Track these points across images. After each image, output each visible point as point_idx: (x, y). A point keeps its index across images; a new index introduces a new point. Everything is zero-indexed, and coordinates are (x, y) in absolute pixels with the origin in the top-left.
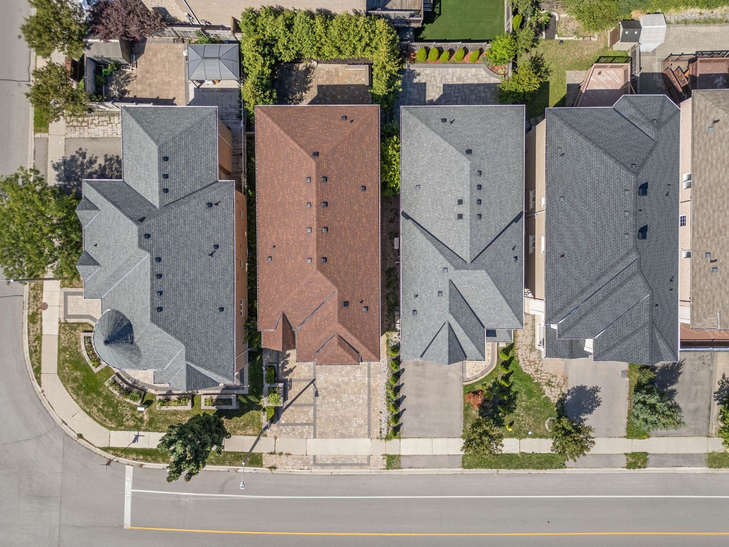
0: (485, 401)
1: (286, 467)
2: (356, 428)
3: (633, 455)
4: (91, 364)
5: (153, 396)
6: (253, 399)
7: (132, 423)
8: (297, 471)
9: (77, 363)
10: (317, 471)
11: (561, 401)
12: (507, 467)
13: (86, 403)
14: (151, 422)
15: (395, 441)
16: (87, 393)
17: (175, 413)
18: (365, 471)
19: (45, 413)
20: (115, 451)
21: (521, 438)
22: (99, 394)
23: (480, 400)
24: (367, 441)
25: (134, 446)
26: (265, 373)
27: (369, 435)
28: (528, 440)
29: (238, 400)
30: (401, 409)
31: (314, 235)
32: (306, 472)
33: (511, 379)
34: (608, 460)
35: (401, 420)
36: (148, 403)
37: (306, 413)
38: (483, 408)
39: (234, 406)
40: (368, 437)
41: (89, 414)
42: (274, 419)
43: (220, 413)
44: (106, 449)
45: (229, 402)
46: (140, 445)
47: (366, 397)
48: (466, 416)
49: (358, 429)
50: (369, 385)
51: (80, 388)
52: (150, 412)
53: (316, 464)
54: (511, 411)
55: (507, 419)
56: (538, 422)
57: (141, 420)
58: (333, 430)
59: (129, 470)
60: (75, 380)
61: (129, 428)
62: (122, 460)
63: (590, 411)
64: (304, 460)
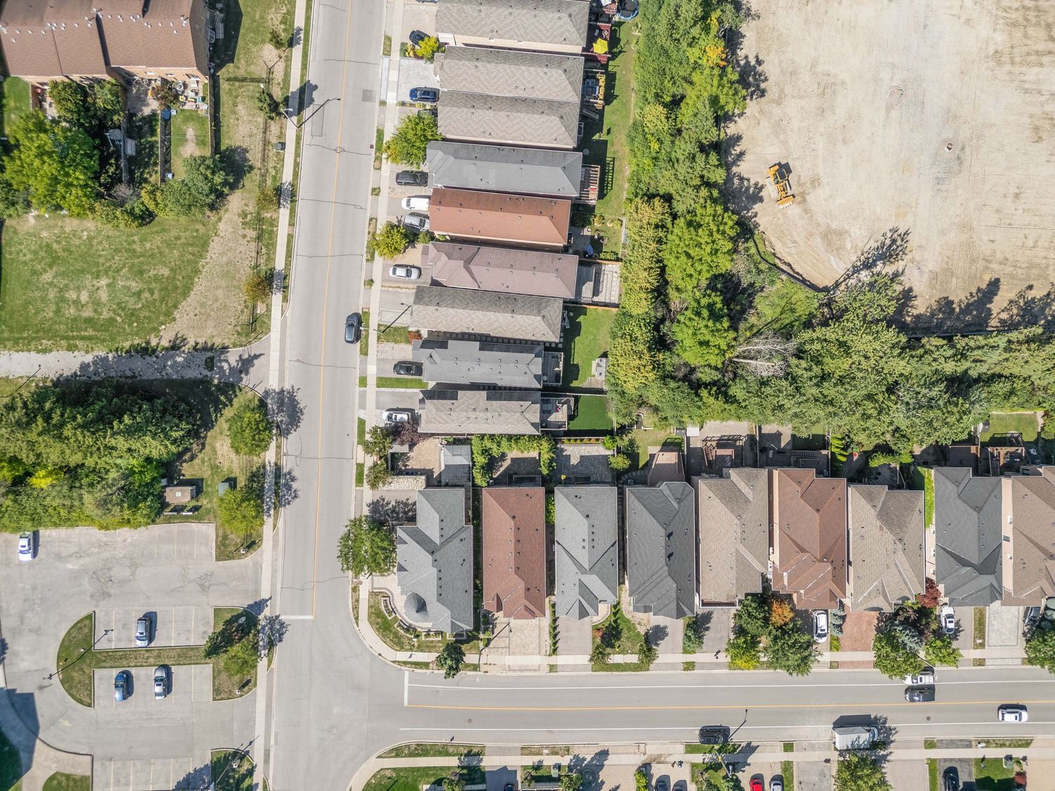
0: (604, 634)
1: (493, 672)
2: (532, 649)
3: (687, 663)
4: (387, 615)
5: (420, 632)
6: (475, 633)
7: (408, 647)
8: (500, 674)
9: (379, 614)
10: (511, 674)
11: (646, 634)
12: (617, 671)
13: (384, 636)
14: (419, 647)
15: (554, 656)
16: (384, 631)
17: (432, 642)
18: (537, 674)
19: (360, 642)
20: (399, 663)
21: (624, 654)
22: (391, 631)
23: (601, 633)
24: (538, 657)
25: (409, 660)
26: (482, 620)
27: (540, 653)
28: (629, 655)
29: (467, 634)
30: (557, 639)
31: (513, 557)
32: (504, 674)
33: (619, 621)
34: (672, 666)
35: (557, 645)
36: (417, 636)
37: (505, 641)
38: (602, 637)
39: (465, 638)
40: (539, 655)
41: (385, 642)
42: (487, 645)
43: (457, 641)
44: (394, 662)
45: (462, 635)
46: (413, 659)
47: (538, 632)
48: (593, 643)
50: (539, 626)
51: (380, 628)
52: (418, 641)
53: (510, 670)
54: (619, 639)
55: (617, 644)
56: (634, 645)
57: (413, 646)
58: (520, 651)
59: (407, 674)
60: (377, 623)
61: (407, 650)
62: (403, 668)
63: (663, 639)
64: (503, 667)
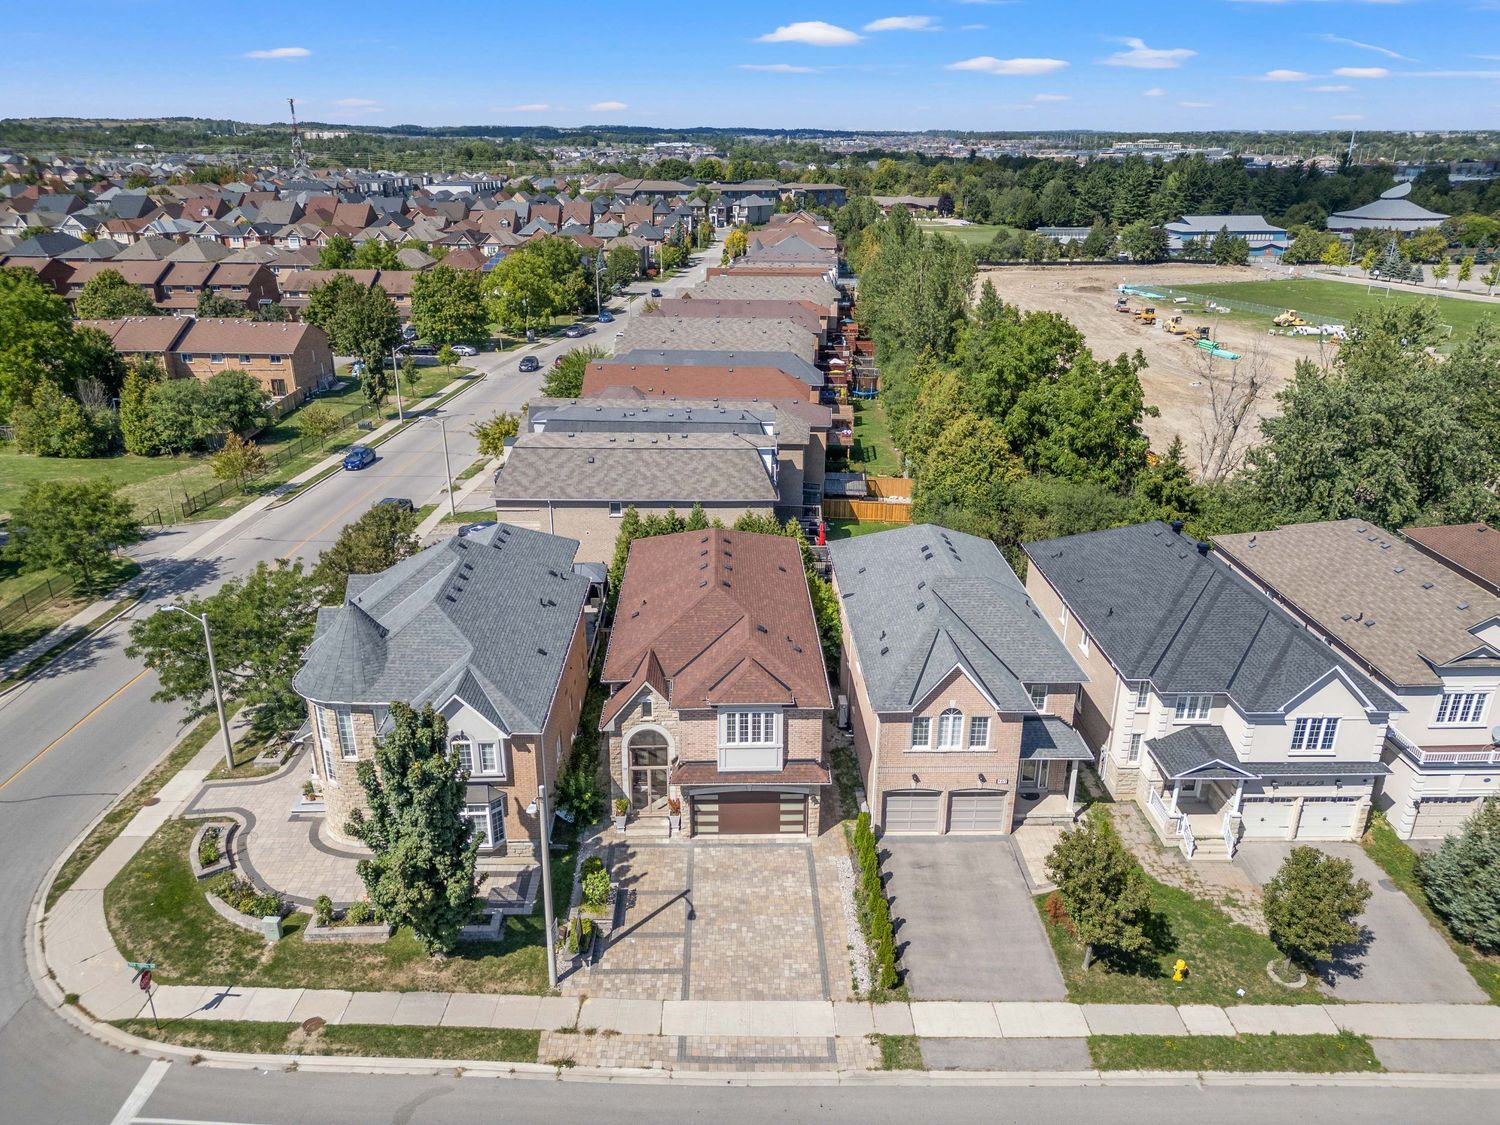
1: (599, 1066)
2: (791, 979)
5: (305, 918)
7: (223, 970)
8: (631, 1073)
10: (689, 1076)
12: (1222, 1065)
14: (275, 966)
15: (896, 1007)
16: (151, 918)
17: (343, 949)
18: (824, 1077)
21: (1222, 1002)
22: (179, 917)
24: (822, 1007)
25: (202, 1015)
27: (826, 993)
28: (1244, 1007)
29: (504, 926)
30: (898, 940)
35: (903, 964)
37: (668, 949)
40: (826, 999)
41: (128, 953)
44: (121, 1025)
46: (227, 1012)
47: (811, 921)
48: (1063, 956)
49: (796, 982)
50: (816, 900)
51: (140, 909)
53: (684, 1058)
57: (251, 963)
58: (734, 984)
60: (139, 896)
61: (210, 981)
62: (152, 1046)
64: (654, 1048)
